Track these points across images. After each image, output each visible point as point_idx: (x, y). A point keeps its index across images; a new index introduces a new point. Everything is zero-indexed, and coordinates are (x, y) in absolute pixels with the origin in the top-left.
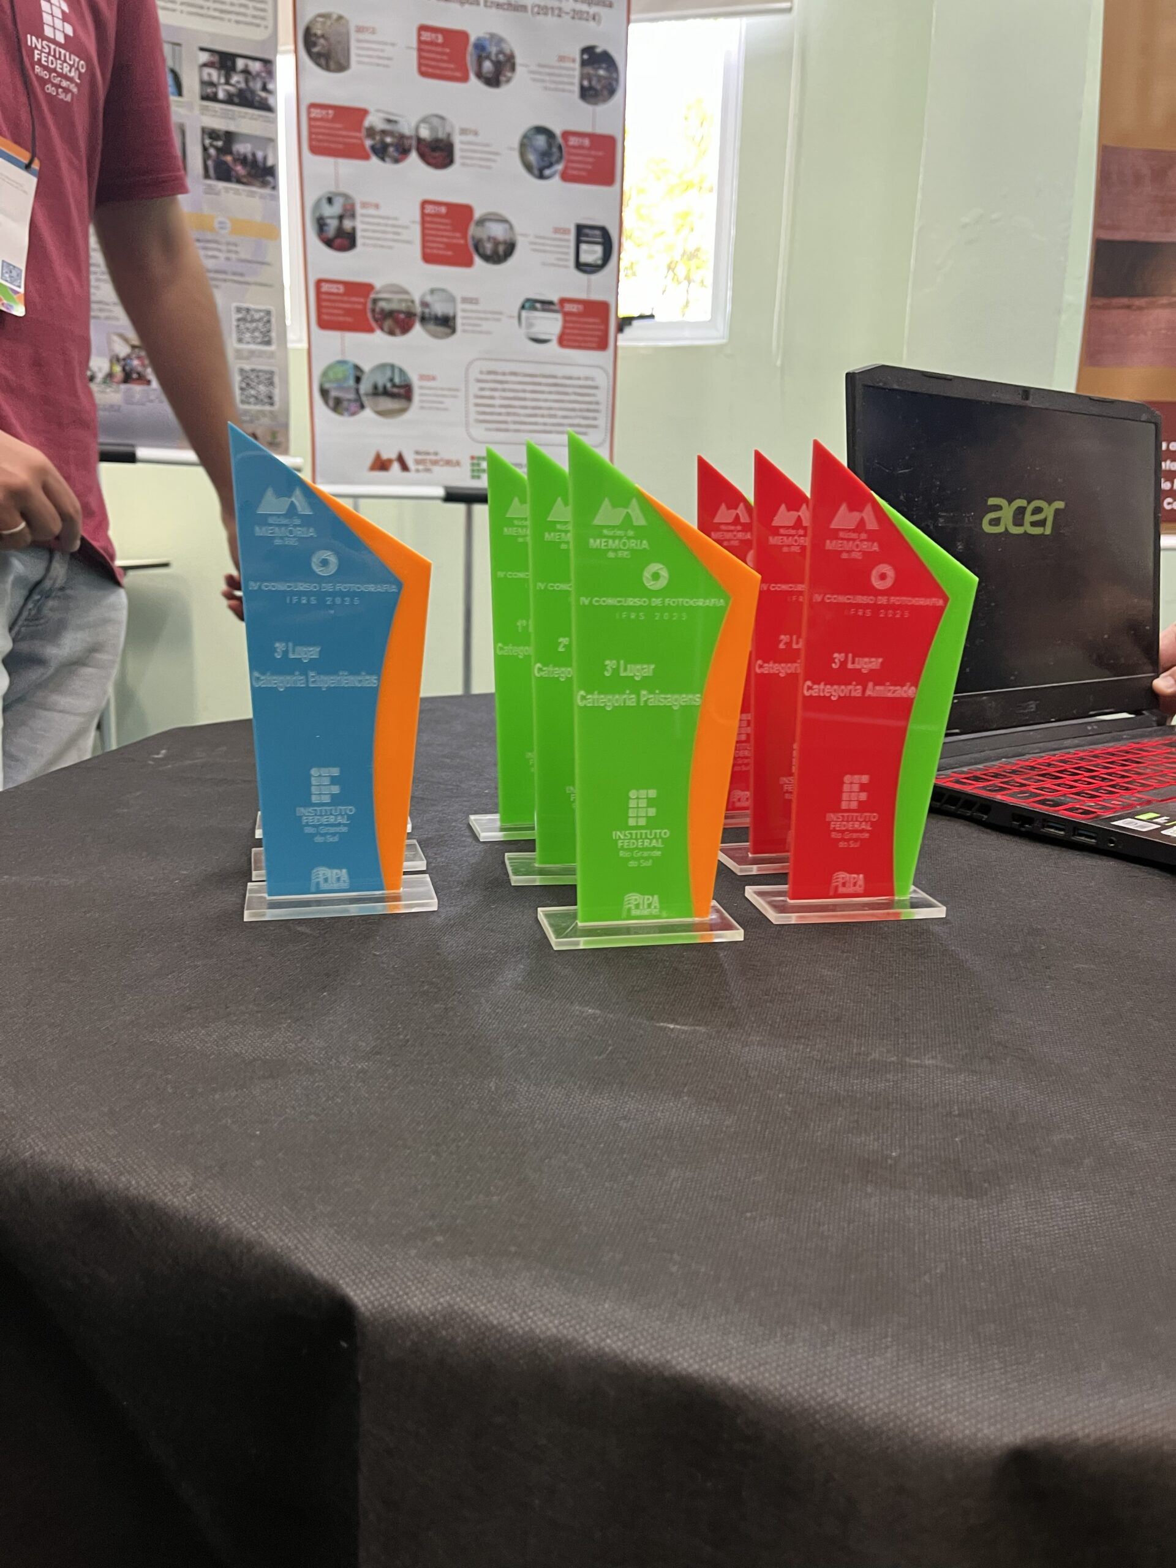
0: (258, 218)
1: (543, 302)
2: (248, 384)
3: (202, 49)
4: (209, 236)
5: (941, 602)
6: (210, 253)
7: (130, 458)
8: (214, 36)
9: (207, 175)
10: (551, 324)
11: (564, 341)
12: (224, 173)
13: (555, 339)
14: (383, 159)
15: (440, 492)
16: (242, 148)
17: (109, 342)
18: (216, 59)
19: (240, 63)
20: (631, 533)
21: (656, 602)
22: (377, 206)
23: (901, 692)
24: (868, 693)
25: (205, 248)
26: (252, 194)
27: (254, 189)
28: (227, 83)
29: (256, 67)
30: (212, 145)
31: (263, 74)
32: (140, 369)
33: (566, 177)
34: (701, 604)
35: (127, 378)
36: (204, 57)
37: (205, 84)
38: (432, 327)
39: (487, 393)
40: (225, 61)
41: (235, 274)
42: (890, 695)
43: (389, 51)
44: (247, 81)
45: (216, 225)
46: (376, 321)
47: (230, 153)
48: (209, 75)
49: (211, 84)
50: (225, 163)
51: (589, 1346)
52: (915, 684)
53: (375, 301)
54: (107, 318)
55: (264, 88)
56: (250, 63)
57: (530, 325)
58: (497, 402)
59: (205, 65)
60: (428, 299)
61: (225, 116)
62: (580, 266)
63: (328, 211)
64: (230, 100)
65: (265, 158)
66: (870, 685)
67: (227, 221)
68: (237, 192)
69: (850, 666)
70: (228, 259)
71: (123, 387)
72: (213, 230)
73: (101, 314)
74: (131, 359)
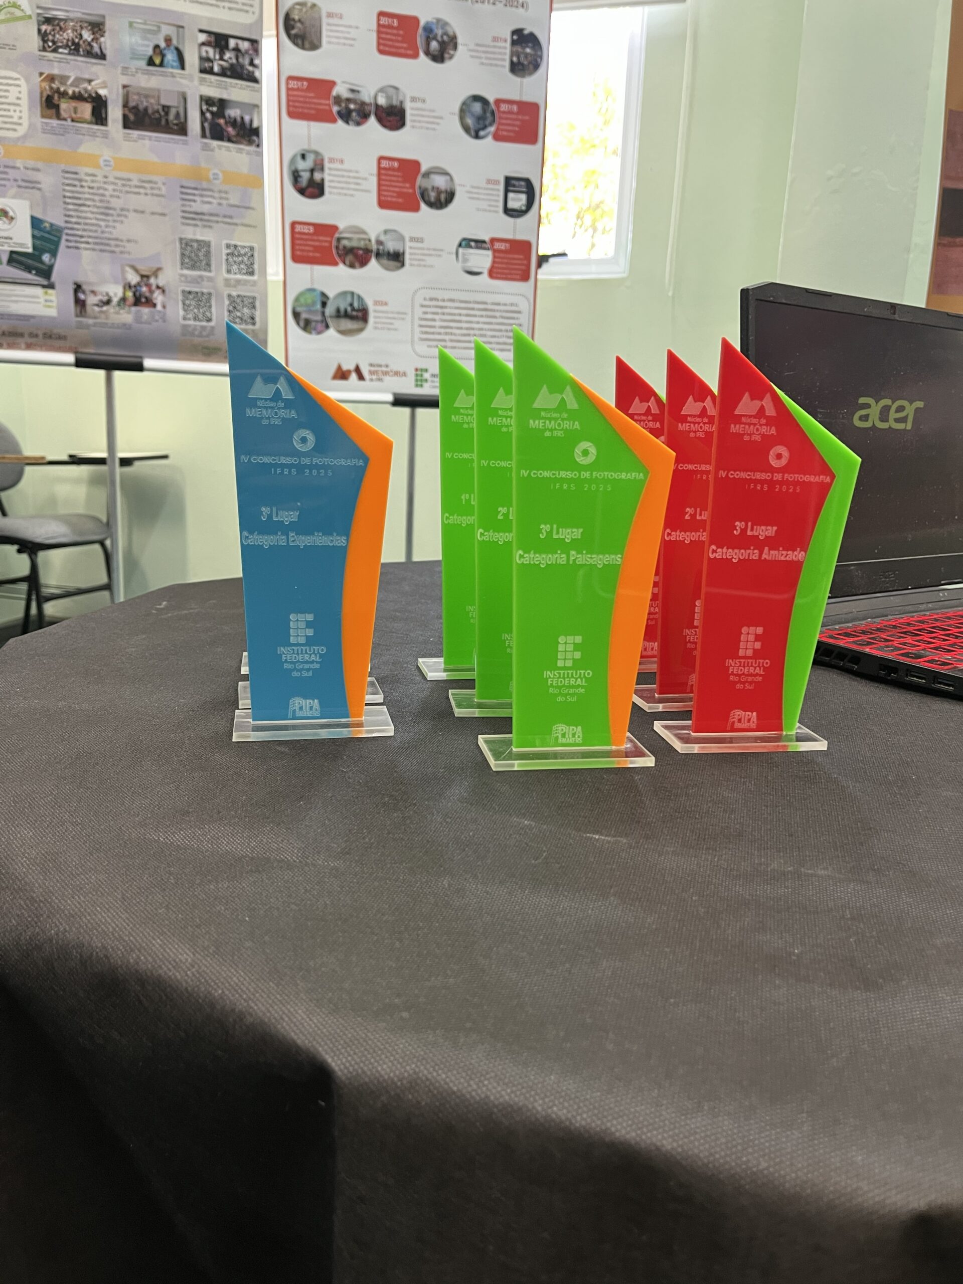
0: (245, 170)
1: (476, 241)
2: (235, 308)
3: (201, 31)
4: (205, 185)
5: (828, 479)
6: (206, 199)
7: (138, 367)
8: (211, 20)
9: (204, 135)
10: (483, 260)
11: (492, 274)
12: (217, 134)
13: (486, 272)
14: (347, 122)
15: (390, 398)
16: (233, 113)
17: (123, 272)
18: (212, 39)
19: (232, 43)
20: (565, 415)
21: (587, 475)
22: (342, 162)
23: (792, 556)
24: (764, 556)
25: (201, 196)
26: (240, 151)
27: (241, 146)
28: (221, 59)
29: (244, 46)
30: (208, 110)
31: (251, 52)
32: (148, 294)
33: (497, 137)
34: (623, 477)
35: (137, 302)
36: (203, 37)
37: (204, 59)
38: (385, 261)
39: (429, 316)
40: (220, 41)
41: (225, 216)
42: (783, 558)
43: (353, 33)
44: (237, 58)
45: (211, 177)
46: (340, 256)
47: (224, 117)
48: (207, 52)
49: (208, 60)
50: (219, 125)
51: (538, 1112)
52: (805, 549)
53: (339, 240)
54: (122, 252)
55: (252, 63)
56: (240, 42)
57: (465, 260)
58: (438, 324)
59: (203, 44)
60: (382, 238)
61: (219, 86)
62: (507, 211)
63: (302, 165)
64: (223, 73)
65: (251, 121)
66: (766, 549)
67: (219, 172)
68: (228, 149)
69: (749, 533)
70: (220, 204)
71: (134, 309)
72: (208, 180)
73: (117, 249)
74: (140, 286)
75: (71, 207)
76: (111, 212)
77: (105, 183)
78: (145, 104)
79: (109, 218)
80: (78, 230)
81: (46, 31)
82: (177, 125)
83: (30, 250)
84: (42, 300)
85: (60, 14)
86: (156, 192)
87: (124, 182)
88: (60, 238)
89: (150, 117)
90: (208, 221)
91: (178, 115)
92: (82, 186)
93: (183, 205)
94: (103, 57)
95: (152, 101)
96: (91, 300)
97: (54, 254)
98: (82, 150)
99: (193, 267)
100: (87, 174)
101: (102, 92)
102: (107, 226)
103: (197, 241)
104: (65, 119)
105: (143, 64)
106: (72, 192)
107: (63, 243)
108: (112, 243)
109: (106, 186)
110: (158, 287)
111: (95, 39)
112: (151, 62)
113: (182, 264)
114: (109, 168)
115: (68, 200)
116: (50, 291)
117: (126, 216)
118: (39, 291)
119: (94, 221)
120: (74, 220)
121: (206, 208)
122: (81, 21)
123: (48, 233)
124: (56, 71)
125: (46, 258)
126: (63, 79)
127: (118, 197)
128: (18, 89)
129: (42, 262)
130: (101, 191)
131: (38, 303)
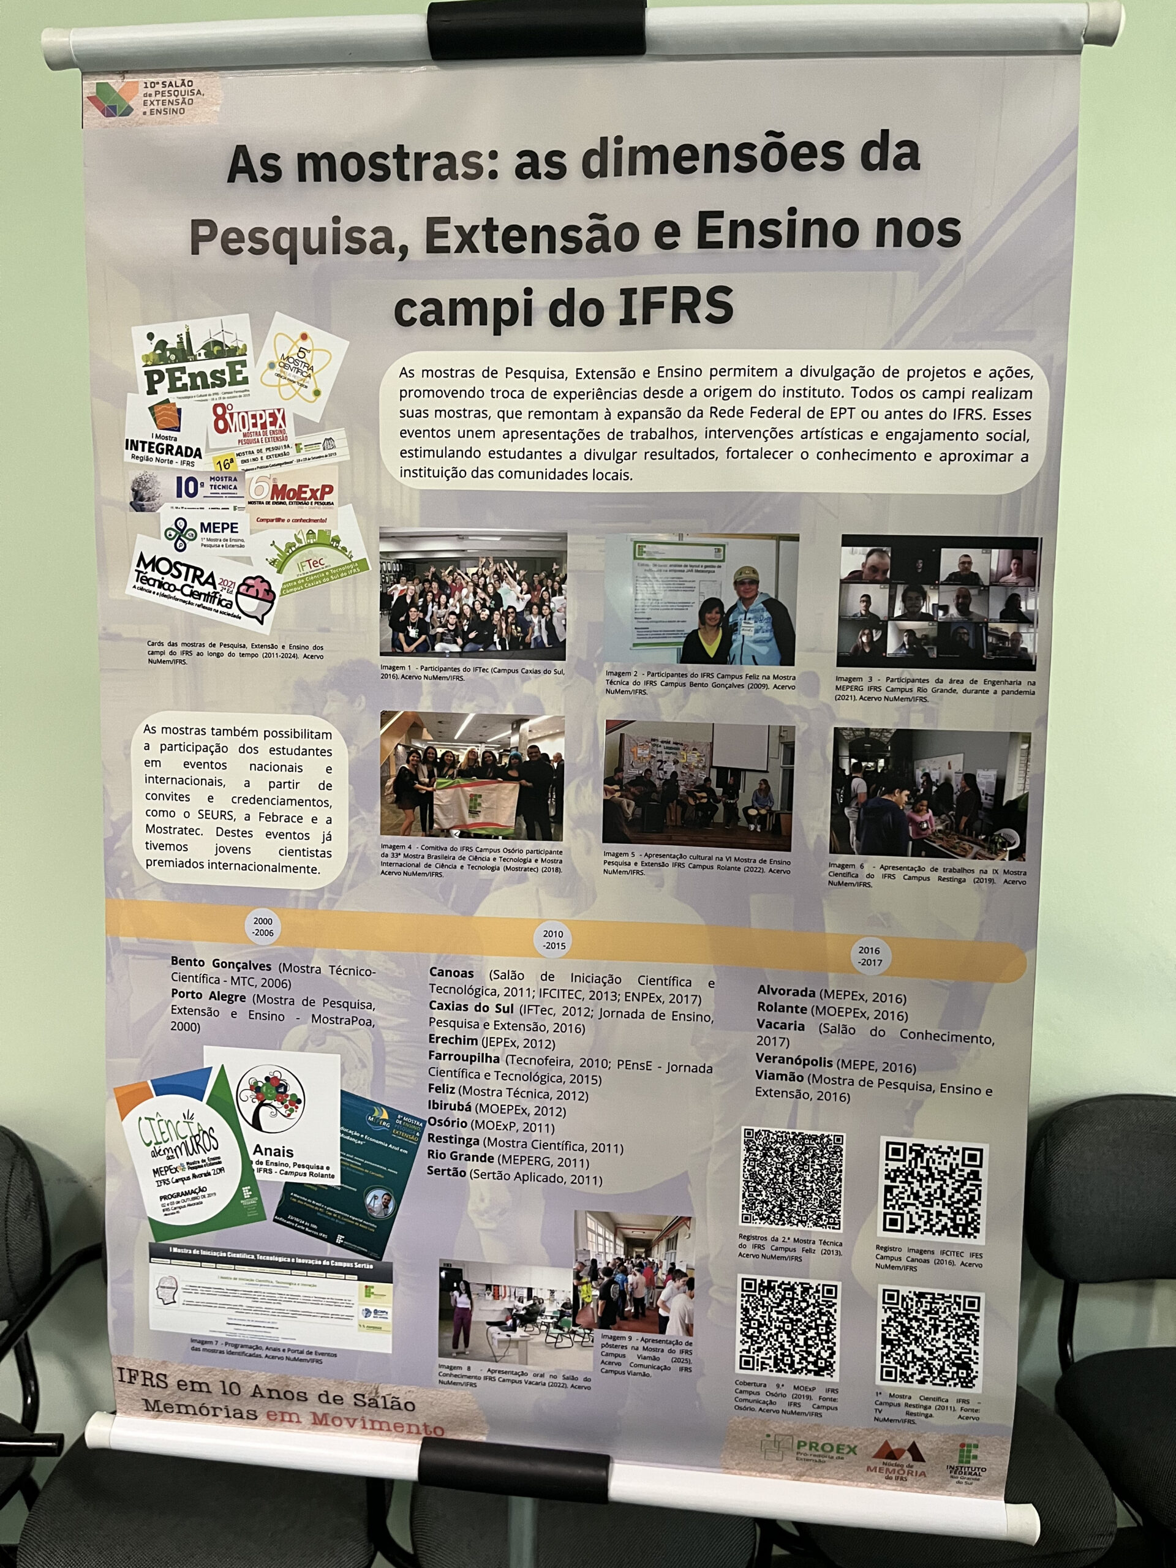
0: (965, 933)
2: (906, 1331)
3: (849, 541)
4: (833, 981)
6: (833, 1021)
8: (881, 501)
9: (839, 843)
17: (578, 1232)
25: (823, 1012)
26: (957, 877)
27: (959, 862)
28: (912, 613)
29: (988, 563)
41: (889, 1067)
45: (856, 957)
48: (867, 599)
49: (871, 622)
50: (894, 807)
54: (577, 1180)
61: (899, 695)
65: (1001, 783)
67: (884, 946)
70: (875, 1032)
72: (846, 968)
73: (566, 1173)
74: (625, 1272)
75: (445, 1065)
76: (555, 1071)
77: (543, 993)
78: (670, 768)
79: (552, 1088)
80: (464, 1124)
81: (402, 598)
82: (762, 820)
83: (336, 1182)
84: (357, 1311)
85: (442, 548)
86: (685, 1008)
87: (596, 987)
88: (413, 1150)
89: (684, 805)
90: (839, 1081)
91: (765, 789)
92: (478, 1008)
93: (763, 1041)
94: (555, 649)
95: (693, 759)
96: (486, 1310)
97: (396, 1190)
98: (487, 909)
99: (782, 1214)
100: (495, 974)
101: (549, 748)
102: (540, 1111)
103: (800, 1139)
104: (446, 833)
105: (671, 655)
106: (455, 1025)
107: (421, 1161)
108: (554, 1155)
109: (547, 1002)
110: (674, 1273)
111: (538, 604)
112: (692, 651)
113: (750, 1205)
114: (558, 952)
115: (441, 1048)
116: (378, 1287)
117: (597, 1081)
118: (352, 1287)
119: (507, 1100)
120: (452, 1099)
121: (832, 1047)
122: (497, 560)
123: (385, 1136)
124: (425, 705)
125: (375, 1200)
126: (444, 723)
127: (579, 1029)
128: (326, 761)
129: (363, 1211)
130: (530, 1019)
131: (349, 1317)
